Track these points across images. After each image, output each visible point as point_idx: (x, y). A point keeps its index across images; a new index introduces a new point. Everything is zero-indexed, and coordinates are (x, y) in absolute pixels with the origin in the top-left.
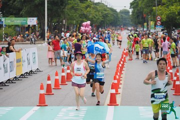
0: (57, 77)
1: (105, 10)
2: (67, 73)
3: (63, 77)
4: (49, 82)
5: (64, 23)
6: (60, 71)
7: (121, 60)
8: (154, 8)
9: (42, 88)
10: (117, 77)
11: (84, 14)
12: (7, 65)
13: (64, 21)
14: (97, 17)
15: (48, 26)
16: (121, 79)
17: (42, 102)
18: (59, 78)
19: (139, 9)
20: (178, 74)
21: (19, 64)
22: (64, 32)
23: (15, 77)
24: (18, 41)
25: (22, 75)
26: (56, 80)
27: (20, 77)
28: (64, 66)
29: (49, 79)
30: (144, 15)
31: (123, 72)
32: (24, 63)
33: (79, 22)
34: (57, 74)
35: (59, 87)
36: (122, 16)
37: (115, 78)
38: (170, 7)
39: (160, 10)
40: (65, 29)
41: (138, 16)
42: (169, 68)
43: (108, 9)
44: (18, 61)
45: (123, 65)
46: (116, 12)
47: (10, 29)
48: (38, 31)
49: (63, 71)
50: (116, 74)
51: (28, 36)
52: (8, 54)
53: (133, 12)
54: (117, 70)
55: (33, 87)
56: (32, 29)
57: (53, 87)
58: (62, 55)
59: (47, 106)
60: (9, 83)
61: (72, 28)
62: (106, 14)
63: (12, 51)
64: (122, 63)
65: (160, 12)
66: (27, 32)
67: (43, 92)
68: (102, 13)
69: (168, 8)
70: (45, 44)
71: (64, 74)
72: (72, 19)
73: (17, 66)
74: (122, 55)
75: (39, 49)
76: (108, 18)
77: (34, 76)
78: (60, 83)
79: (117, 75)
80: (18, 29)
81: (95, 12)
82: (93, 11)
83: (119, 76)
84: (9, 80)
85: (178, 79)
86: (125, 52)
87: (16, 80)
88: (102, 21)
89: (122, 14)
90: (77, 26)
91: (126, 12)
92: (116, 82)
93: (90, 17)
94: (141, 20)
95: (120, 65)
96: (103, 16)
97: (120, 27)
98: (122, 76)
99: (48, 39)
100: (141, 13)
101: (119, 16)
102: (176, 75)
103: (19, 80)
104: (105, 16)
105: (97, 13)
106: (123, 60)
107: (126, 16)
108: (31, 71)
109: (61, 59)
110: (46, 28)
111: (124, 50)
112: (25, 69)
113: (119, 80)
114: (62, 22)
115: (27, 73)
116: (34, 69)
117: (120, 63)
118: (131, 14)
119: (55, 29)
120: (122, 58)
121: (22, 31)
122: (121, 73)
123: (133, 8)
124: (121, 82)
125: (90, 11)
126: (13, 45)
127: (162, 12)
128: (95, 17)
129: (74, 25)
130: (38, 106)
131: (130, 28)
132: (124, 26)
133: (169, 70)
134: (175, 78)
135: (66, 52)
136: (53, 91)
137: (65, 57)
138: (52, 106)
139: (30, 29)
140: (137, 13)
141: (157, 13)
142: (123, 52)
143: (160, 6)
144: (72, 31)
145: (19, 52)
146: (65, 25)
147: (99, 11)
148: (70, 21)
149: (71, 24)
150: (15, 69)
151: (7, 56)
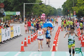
0: (29, 39)
1: (51, 8)
2: (34, 37)
3: (32, 38)
4: (25, 41)
5: (32, 14)
6: (30, 36)
7: (58, 31)
8: (73, 7)
9: (22, 43)
10: (56, 38)
11: (41, 10)
12: (7, 33)
13: (32, 13)
14: (47, 12)
15: (25, 15)
16: (58, 39)
17: (22, 50)
18: (30, 39)
19: (66, 8)
20: (83, 37)
21: (12, 32)
22: (32, 18)
23: (10, 38)
24: (12, 22)
25: (13, 37)
26: (29, 40)
27: (12, 38)
28: (32, 33)
29: (25, 39)
30: (68, 11)
31: (59, 36)
32: (14, 32)
33: (39, 14)
34: (29, 37)
35: (30, 43)
36: (58, 11)
37: (55, 39)
38: (80, 7)
39: (75, 8)
40: (32, 17)
41: (65, 11)
42: (79, 34)
43: (52, 8)
44: (12, 31)
45: (59, 33)
46: (56, 9)
47: (8, 17)
48: (21, 18)
49: (32, 36)
50: (56, 37)
51: (16, 20)
52: (7, 28)
53: (63, 9)
54: (56, 35)
55: (18, 43)
56: (18, 17)
57: (27, 43)
58: (31, 28)
59: (24, 51)
60: (8, 41)
61: (36, 16)
62: (51, 10)
63: (9, 27)
64: (58, 32)
65: (75, 9)
66: (16, 18)
67: (23, 45)
68: (49, 9)
69: (79, 8)
70: (24, 24)
71: (32, 37)
72: (36, 12)
73: (11, 33)
74: (58, 29)
75: (21, 26)
76: (52, 12)
77: (18, 38)
78: (30, 41)
80: (12, 17)
81: (46, 9)
82: (45, 9)
83: (57, 38)
84: (7, 40)
85: (83, 40)
86: (59, 27)
87: (11, 40)
88: (49, 13)
89: (58, 10)
90: (38, 16)
91: (60, 9)
92: (55, 40)
93: (44, 11)
94: (67, 13)
95: (57, 33)
96: (50, 11)
97: (57, 16)
98: (58, 38)
99: (25, 21)
100: (67, 10)
101: (57, 11)
103: (12, 40)
104: (51, 11)
105: (47, 10)
106: (59, 31)
107: (60, 11)
108: (18, 36)
109: (31, 30)
110: (24, 16)
111: (59, 26)
112: (15, 35)
113: (57, 40)
114: (31, 14)
115: (15, 36)
116: (19, 35)
117: (57, 32)
118: (62, 10)
119: (28, 17)
120: (58, 30)
121: (13, 18)
122: (58, 37)
123: (63, 7)
124: (58, 41)
125: (44, 9)
126: (9, 24)
127: (76, 9)
128: (46, 12)
129: (37, 15)
130: (20, 51)
131: (62, 17)
132: (59, 15)
135: (33, 27)
136: (27, 45)
137: (32, 29)
138: (27, 51)
139: (17, 17)
140: (65, 10)
141: (74, 10)
143: (75, 7)
144: (36, 18)
145: (12, 27)
146: (32, 15)
147: (48, 9)
148: (35, 13)
149: (35, 15)
150: (10, 35)
151: (7, 29)
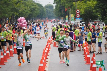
7: (46, 47)
8: (74, 3)
10: (43, 61)
14: (26, 11)
16: (47, 63)
19: (61, 4)
20: (94, 58)
30: (66, 9)
31: (48, 57)
33: (11, 15)
36: (47, 10)
37: (41, 62)
38: (87, 2)
39: (79, 5)
41: (60, 10)
42: (87, 53)
43: (35, 4)
45: (48, 51)
50: (43, 58)
54: (43, 55)
61: (4, 20)
62: (33, 8)
64: (47, 49)
68: (30, 7)
72: (5, 12)
74: (48, 43)
76: (35, 12)
79: (43, 59)
81: (24, 6)
82: (22, 6)
83: (45, 60)
86: (50, 40)
88: (30, 14)
90: (9, 19)
92: (42, 65)
93: (20, 10)
94: (63, 13)
95: (46, 51)
96: (31, 10)
97: (46, 19)
98: (47, 60)
100: (63, 7)
101: (45, 10)
102: (93, 59)
104: (33, 10)
105: (26, 8)
106: (48, 47)
107: (51, 10)
111: (49, 38)
113: (45, 64)
117: (45, 49)
120: (47, 45)
122: (46, 58)
123: (57, 3)
124: (47, 65)
125: (20, 6)
127: (81, 7)
128: (24, 11)
129: (6, 17)
133: (87, 55)
134: (92, 62)
140: (59, 7)
141: (77, 7)
142: (48, 40)
143: (79, 1)
147: (28, 6)
148: (3, 14)
149: (4, 17)
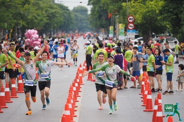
7: (75, 81)
8: (124, 4)
10: (70, 106)
14: (39, 18)
16: (76, 109)
19: (101, 5)
20: (160, 101)
30: (110, 15)
31: (78, 99)
33: (13, 25)
36: (76, 16)
37: (66, 108)
38: (147, 3)
39: (133, 7)
41: (100, 16)
42: (146, 92)
43: (55, 6)
45: (78, 88)
46: (68, 10)
50: (69, 101)
53: (93, 10)
54: (70, 96)
61: (2, 34)
62: (52, 13)
64: (76, 85)
65: (133, 9)
68: (46, 11)
69: (145, 4)
72: (2, 20)
74: (77, 74)
76: (56, 20)
79: (70, 103)
81: (36, 10)
82: (33, 9)
83: (73, 105)
85: (160, 109)
86: (81, 69)
88: (47, 24)
89: (77, 14)
90: (9, 31)
91: (83, 10)
92: (68, 113)
93: (30, 17)
94: (104, 22)
95: (74, 89)
96: (48, 16)
97: (74, 31)
98: (77, 104)
100: (105, 11)
101: (73, 16)
102: (156, 103)
104: (51, 16)
105: (39, 12)
106: (78, 81)
111: (80, 66)
113: (72, 111)
117: (74, 85)
120: (77, 77)
122: (75, 101)
123: (93, 4)
124: (76, 114)
125: (29, 9)
127: (136, 10)
128: (36, 18)
129: (5, 29)
132: (80, 31)
133: (146, 95)
134: (155, 107)
140: (98, 12)
141: (129, 11)
142: (79, 69)
143: (132, 1)
147: (42, 9)
149: (1, 28)
